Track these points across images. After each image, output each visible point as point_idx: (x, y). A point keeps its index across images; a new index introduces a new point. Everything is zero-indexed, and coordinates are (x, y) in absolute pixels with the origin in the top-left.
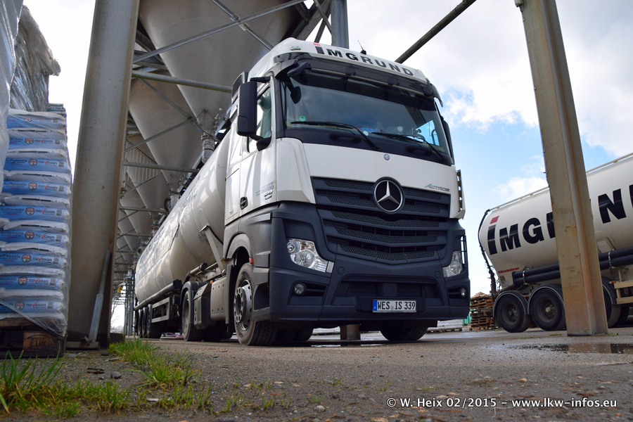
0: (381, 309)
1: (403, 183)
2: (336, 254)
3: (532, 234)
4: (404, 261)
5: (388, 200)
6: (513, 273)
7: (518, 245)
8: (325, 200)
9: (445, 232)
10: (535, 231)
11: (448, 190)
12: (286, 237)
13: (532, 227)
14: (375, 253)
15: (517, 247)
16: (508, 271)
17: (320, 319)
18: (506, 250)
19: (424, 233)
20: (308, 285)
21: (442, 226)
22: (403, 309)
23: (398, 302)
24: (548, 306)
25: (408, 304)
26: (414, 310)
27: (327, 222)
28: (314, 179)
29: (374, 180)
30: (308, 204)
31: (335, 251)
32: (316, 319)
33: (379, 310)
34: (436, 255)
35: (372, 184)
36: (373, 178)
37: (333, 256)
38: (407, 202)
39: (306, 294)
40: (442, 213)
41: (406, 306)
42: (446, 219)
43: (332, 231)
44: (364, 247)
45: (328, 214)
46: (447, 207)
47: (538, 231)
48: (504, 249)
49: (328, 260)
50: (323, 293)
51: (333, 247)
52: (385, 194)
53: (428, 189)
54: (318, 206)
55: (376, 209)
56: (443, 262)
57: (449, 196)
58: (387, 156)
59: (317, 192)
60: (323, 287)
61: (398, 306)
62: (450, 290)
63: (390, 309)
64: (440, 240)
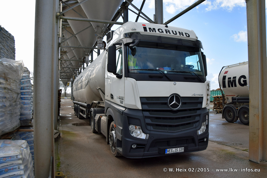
0: (169, 152)
1: (182, 95)
2: (150, 131)
3: (242, 82)
4: (180, 130)
5: (174, 104)
6: (232, 98)
7: (236, 86)
8: (146, 107)
9: (199, 115)
10: (244, 81)
11: (202, 95)
12: (129, 124)
13: (242, 79)
14: (168, 128)
15: (235, 86)
16: (230, 96)
17: (143, 157)
18: (230, 87)
19: (190, 117)
20: (138, 145)
21: (198, 112)
22: (178, 151)
23: (176, 149)
24: (246, 114)
25: (181, 149)
26: (183, 151)
27: (146, 117)
28: (141, 98)
29: (169, 96)
30: (138, 110)
31: (150, 130)
32: (141, 158)
33: (168, 153)
34: (194, 126)
35: (168, 97)
36: (168, 95)
37: (149, 132)
38: (183, 103)
39: (137, 148)
40: (199, 106)
41: (180, 150)
42: (200, 109)
43: (148, 121)
44: (163, 126)
45: (147, 114)
46: (201, 103)
47: (245, 82)
48: (229, 86)
49: (147, 134)
50: (144, 147)
51: (149, 127)
52: (173, 101)
53: (193, 96)
54: (143, 110)
55: (169, 109)
56: (197, 129)
57: (202, 98)
58: (175, 83)
59: (142, 104)
60: (144, 145)
61: (176, 150)
62: (199, 140)
63: (173, 152)
64: (197, 119)
